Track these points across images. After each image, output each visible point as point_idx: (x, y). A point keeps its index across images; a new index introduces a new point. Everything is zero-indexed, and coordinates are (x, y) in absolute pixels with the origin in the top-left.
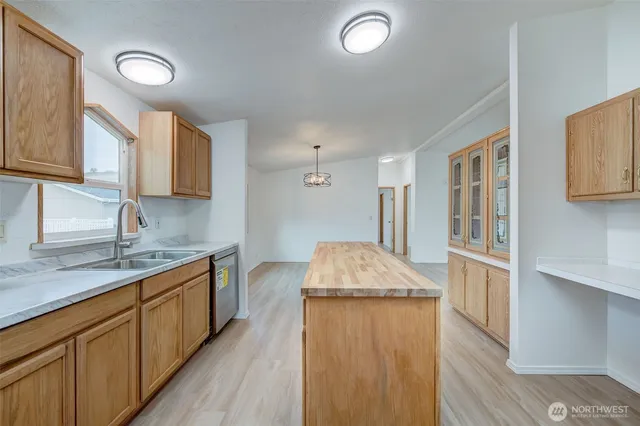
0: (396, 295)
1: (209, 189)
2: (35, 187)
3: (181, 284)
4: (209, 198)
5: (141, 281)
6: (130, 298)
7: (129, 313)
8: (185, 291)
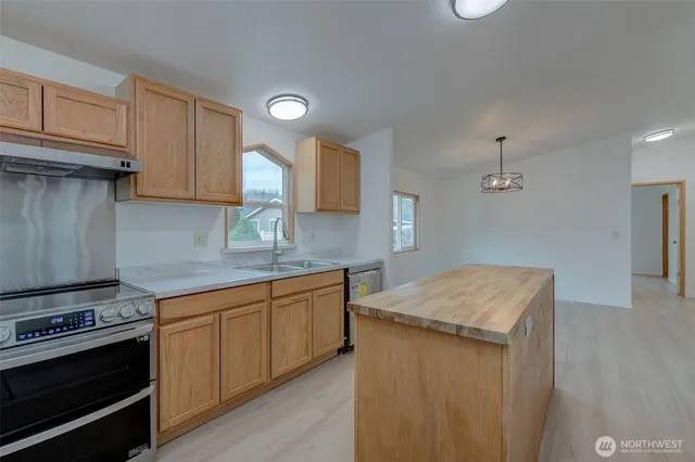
0: (442, 329)
1: (357, 203)
2: (223, 210)
3: (311, 290)
4: (358, 212)
5: (271, 282)
6: (262, 293)
7: (260, 305)
8: (315, 297)
